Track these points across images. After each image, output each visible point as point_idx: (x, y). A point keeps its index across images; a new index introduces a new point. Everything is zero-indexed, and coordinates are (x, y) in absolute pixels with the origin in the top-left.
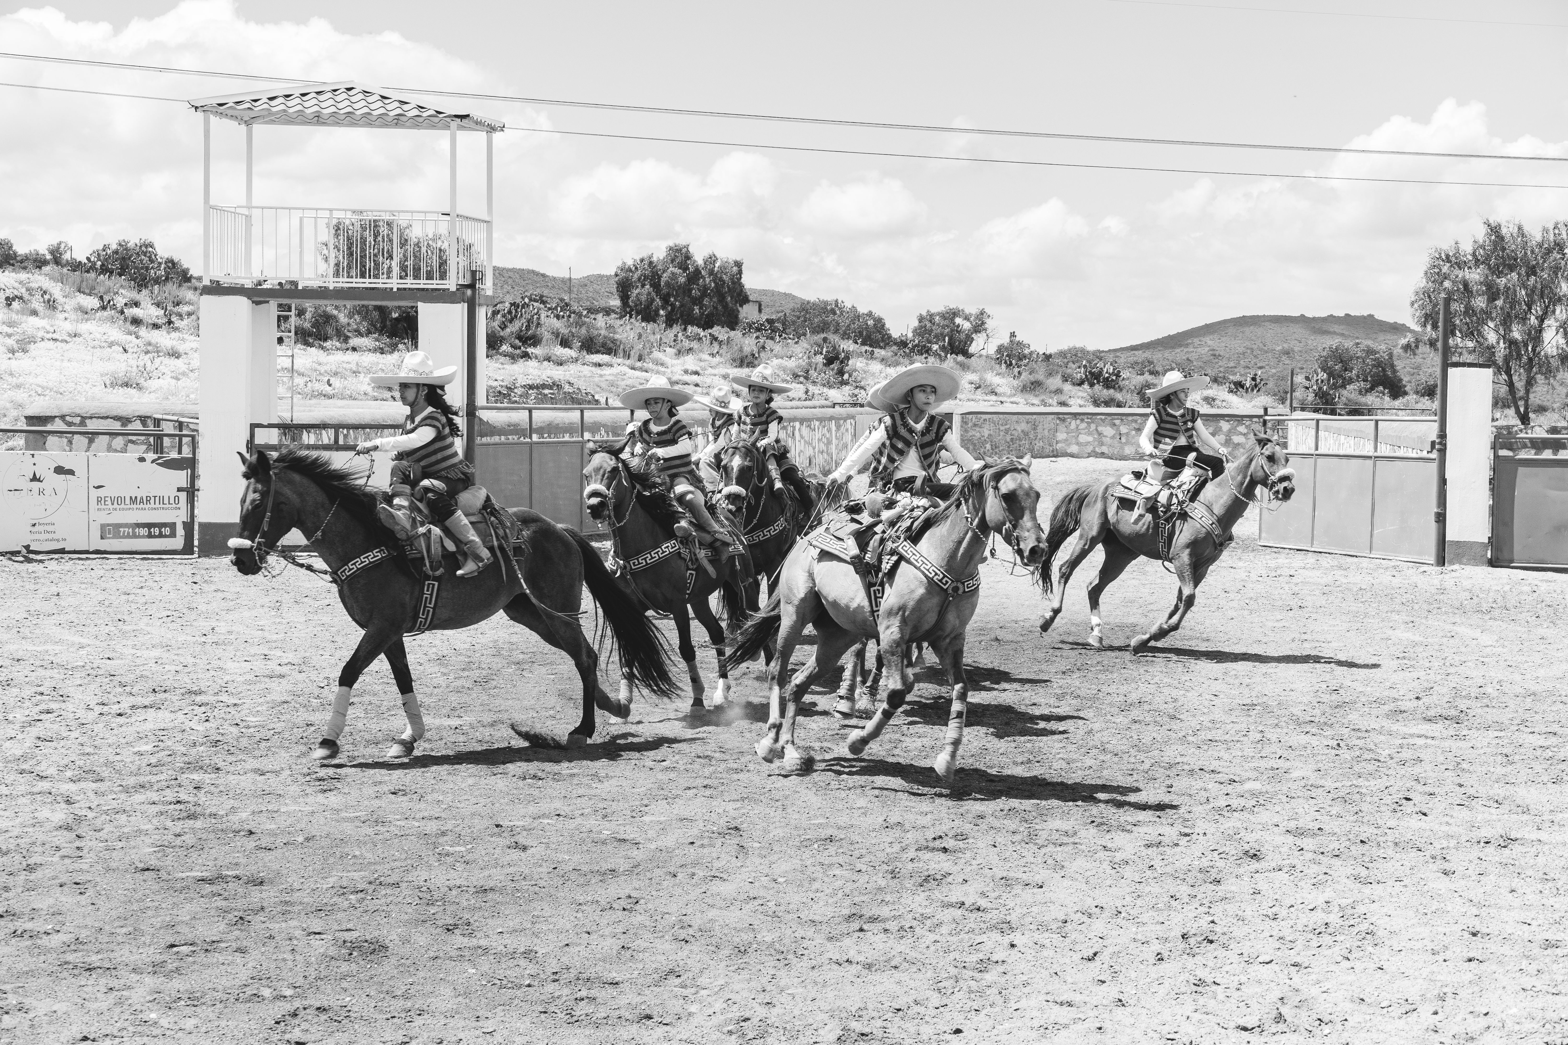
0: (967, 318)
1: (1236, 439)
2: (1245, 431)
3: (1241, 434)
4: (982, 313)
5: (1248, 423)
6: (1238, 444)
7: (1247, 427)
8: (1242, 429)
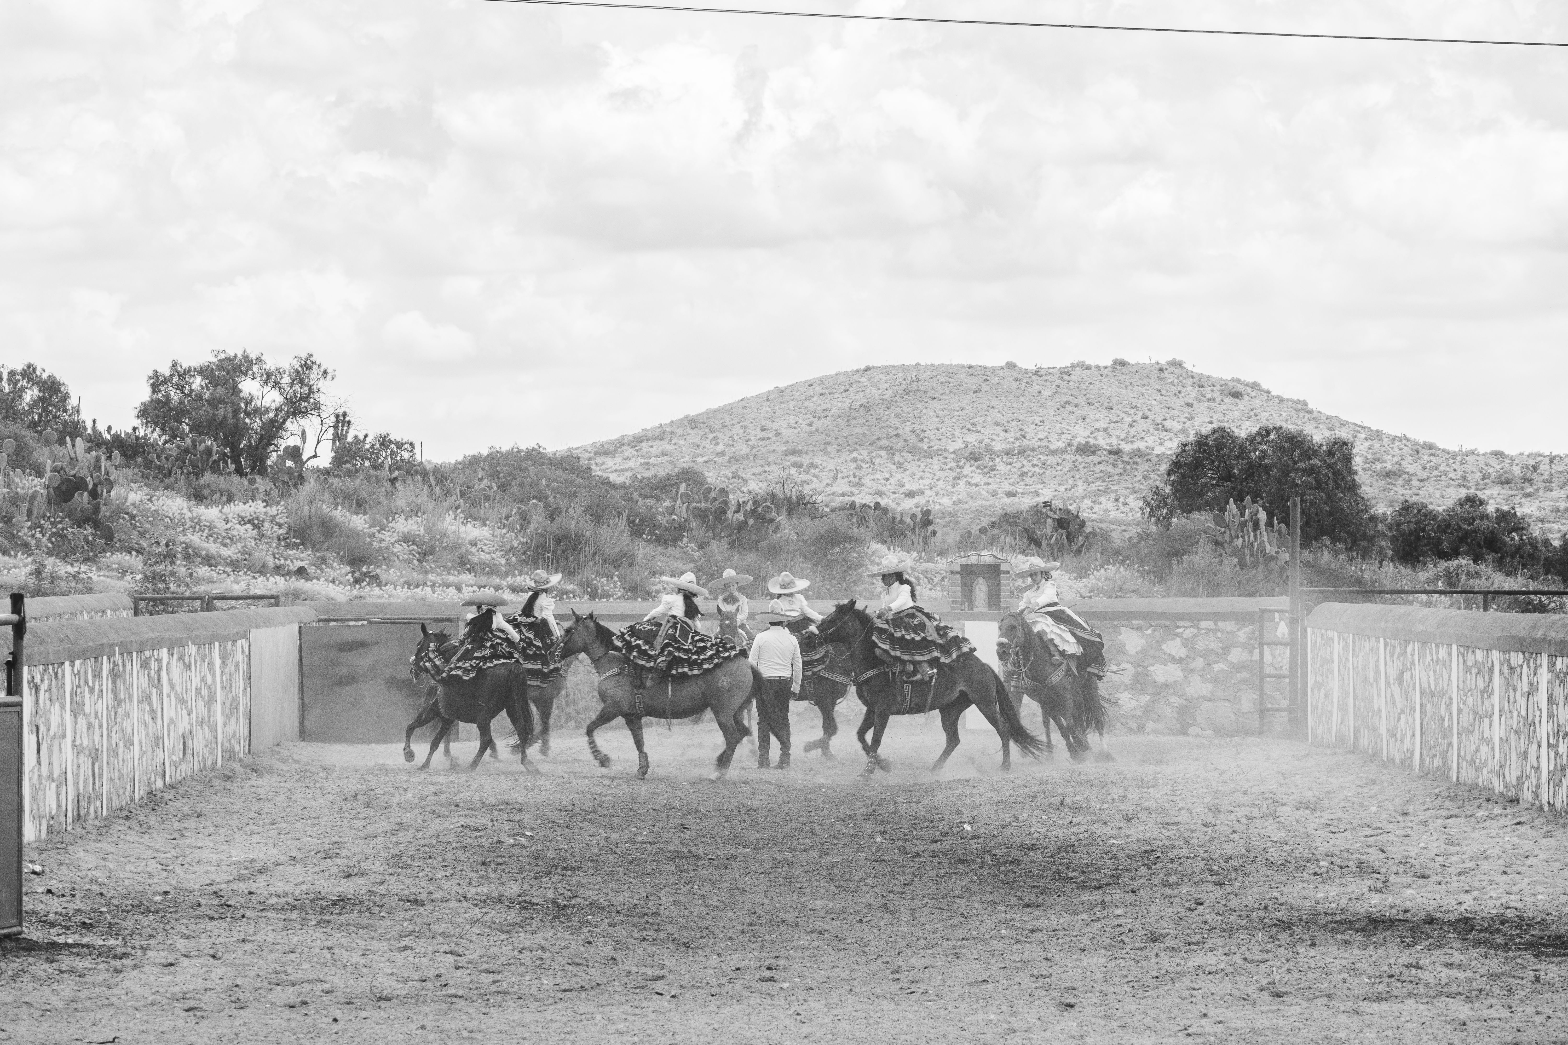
0: (270, 378)
1: (1161, 673)
2: (1183, 653)
3: (1174, 660)
4: (307, 365)
5: (1188, 633)
6: (1166, 686)
7: (1185, 642)
8: (1174, 647)
